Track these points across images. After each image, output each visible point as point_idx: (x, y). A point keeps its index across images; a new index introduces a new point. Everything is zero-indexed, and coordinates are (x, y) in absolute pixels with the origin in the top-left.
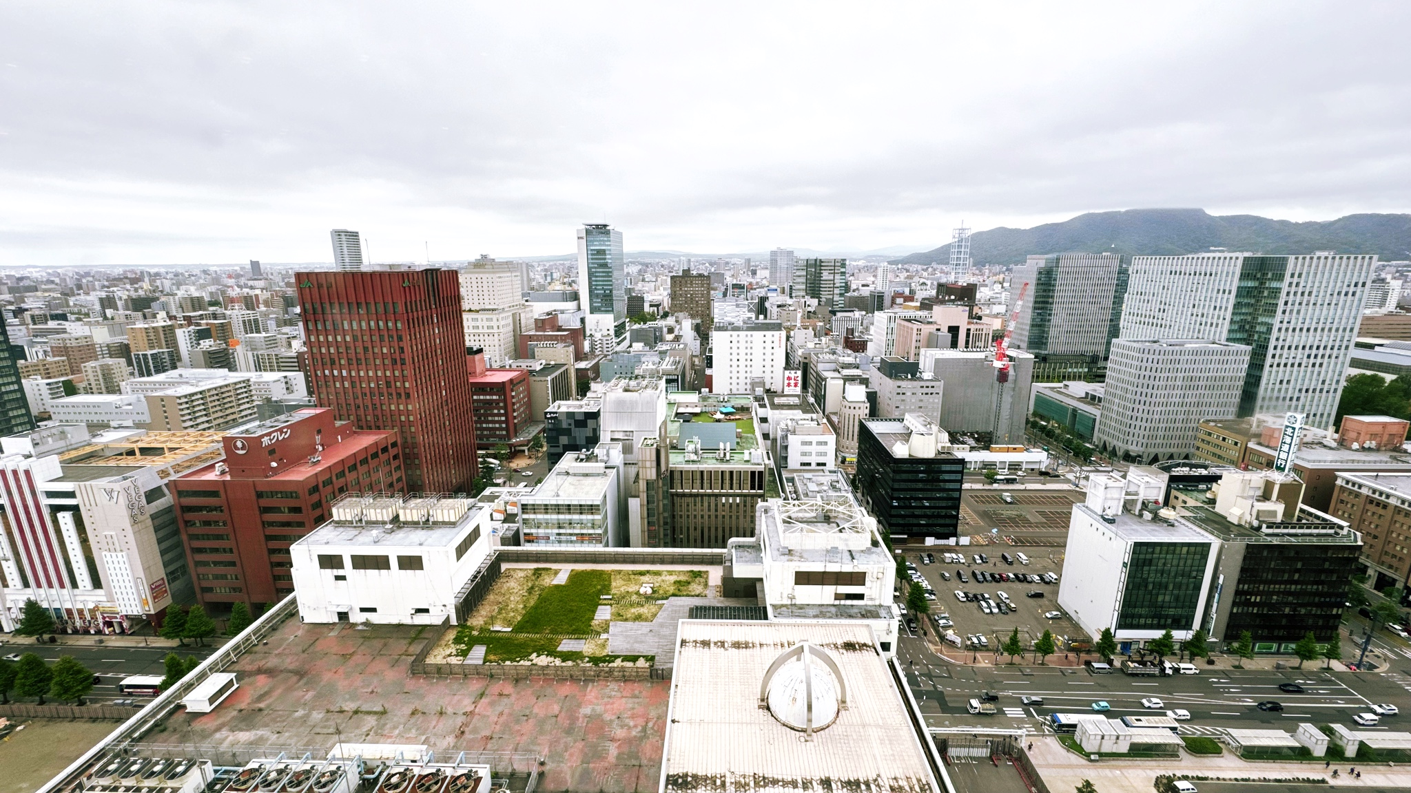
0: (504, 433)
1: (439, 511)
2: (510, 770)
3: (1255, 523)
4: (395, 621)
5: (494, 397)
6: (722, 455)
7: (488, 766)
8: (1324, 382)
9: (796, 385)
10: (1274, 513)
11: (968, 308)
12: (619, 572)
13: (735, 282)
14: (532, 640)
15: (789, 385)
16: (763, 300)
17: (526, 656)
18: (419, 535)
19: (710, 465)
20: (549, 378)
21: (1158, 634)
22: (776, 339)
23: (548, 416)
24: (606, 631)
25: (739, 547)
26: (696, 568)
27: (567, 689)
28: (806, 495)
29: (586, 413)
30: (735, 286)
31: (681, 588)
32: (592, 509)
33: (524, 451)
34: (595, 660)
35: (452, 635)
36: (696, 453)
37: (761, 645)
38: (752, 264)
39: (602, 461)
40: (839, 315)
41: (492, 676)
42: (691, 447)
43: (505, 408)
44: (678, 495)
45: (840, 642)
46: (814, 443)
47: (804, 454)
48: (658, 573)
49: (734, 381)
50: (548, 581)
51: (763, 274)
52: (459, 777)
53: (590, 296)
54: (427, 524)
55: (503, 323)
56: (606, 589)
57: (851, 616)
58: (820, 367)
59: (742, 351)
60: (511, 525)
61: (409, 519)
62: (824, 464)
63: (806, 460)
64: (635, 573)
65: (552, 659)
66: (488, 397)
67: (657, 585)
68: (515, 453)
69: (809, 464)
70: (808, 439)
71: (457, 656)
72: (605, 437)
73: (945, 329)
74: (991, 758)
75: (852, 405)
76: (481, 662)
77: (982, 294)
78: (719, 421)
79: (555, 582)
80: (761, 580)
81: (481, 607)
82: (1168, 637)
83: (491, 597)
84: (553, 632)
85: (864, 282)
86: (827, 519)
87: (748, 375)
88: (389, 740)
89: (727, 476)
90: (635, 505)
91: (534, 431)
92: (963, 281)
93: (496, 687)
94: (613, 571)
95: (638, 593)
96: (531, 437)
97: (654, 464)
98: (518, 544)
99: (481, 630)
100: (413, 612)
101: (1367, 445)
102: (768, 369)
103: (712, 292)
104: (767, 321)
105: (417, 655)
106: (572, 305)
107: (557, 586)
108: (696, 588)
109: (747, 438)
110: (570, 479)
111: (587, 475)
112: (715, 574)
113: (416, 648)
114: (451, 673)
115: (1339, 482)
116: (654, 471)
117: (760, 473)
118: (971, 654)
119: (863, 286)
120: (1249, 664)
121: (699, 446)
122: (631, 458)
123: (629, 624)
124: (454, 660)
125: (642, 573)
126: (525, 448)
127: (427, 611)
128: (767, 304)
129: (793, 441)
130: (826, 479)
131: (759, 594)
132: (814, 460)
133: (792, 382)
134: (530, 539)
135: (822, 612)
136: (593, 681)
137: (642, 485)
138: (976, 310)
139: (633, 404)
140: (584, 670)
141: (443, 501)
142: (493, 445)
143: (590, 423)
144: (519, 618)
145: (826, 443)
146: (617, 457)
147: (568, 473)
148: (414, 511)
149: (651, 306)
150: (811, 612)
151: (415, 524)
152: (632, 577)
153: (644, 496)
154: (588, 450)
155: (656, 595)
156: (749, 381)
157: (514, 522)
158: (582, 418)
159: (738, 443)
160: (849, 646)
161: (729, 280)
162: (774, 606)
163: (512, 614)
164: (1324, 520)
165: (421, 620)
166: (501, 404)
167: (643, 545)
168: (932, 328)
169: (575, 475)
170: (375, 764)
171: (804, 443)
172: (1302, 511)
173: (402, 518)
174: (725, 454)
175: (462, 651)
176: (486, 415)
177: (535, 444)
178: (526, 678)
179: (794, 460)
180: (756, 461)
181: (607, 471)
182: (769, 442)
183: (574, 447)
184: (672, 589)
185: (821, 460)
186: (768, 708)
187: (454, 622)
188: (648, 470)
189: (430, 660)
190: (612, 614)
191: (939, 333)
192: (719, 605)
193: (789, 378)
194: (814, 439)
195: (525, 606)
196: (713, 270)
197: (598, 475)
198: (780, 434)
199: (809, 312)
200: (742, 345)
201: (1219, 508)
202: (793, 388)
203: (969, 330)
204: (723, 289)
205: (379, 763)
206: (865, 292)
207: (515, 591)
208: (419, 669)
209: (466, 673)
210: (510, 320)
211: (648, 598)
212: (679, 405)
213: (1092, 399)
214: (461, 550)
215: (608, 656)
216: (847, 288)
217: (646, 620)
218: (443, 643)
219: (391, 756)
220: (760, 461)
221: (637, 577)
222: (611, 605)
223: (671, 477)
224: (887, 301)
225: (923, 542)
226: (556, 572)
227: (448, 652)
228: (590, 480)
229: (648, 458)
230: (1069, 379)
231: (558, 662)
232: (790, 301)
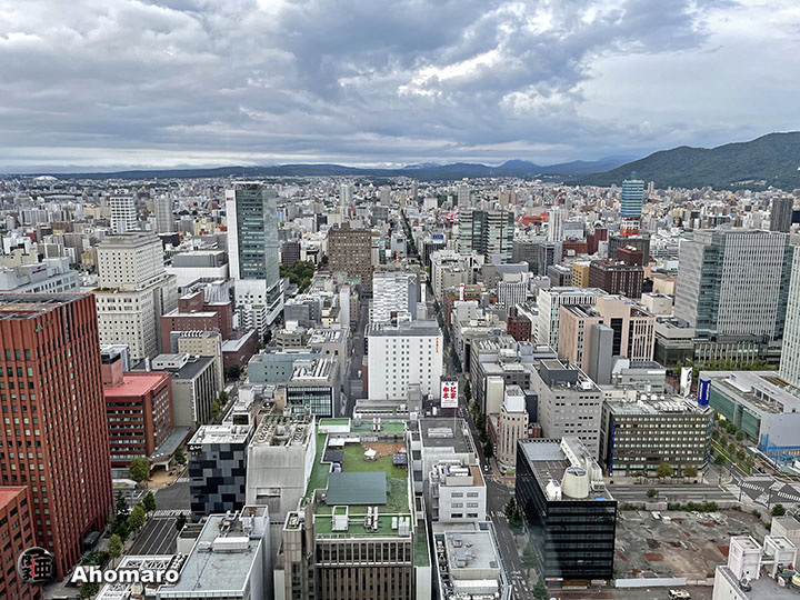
9: (453, 397)
15: (446, 396)
22: (433, 343)
23: (192, 448)
29: (231, 445)
46: (465, 495)
47: (456, 505)
49: (391, 386)
59: (399, 356)
62: (476, 515)
63: (457, 511)
69: (460, 516)
70: (458, 490)
87: (405, 380)
102: (425, 374)
109: (398, 484)
129: (444, 491)
132: (464, 511)
133: (449, 393)
143: (237, 455)
145: (476, 495)
156: (405, 386)
158: (227, 449)
171: (454, 495)
179: (445, 511)
185: (473, 511)
193: (446, 389)
194: (465, 490)
200: (399, 350)
202: (450, 399)
212: (330, 435)
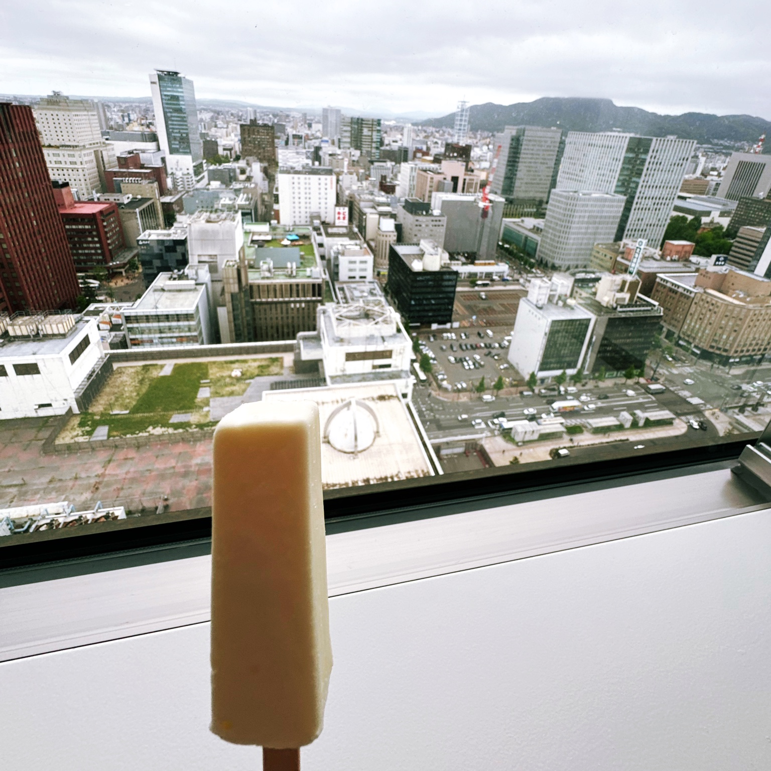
0: (100, 257)
1: (48, 326)
2: (140, 508)
3: (615, 305)
4: (20, 415)
5: (87, 227)
6: (290, 273)
7: (122, 508)
8: (659, 220)
9: (344, 218)
10: (624, 299)
11: (464, 164)
12: (214, 363)
13: (294, 133)
14: (147, 417)
16: (318, 149)
17: (144, 429)
18: (31, 346)
19: (281, 280)
20: (137, 210)
21: (558, 372)
22: (328, 182)
23: (140, 243)
24: (207, 404)
25: (305, 338)
26: (274, 355)
27: (180, 448)
28: (352, 299)
29: (174, 241)
30: (295, 136)
31: (263, 370)
32: (187, 317)
33: (121, 273)
34: (201, 426)
35: (76, 421)
36: (269, 271)
37: (323, 403)
38: (308, 118)
39: (192, 279)
40: (376, 164)
41: (116, 447)
42: (265, 267)
43: (98, 236)
44: (256, 303)
45: (376, 395)
46: (358, 262)
47: (351, 270)
48: (245, 361)
49: (297, 214)
50: (155, 374)
51: (317, 128)
52: (99, 519)
53: (169, 138)
54: (38, 337)
55: (86, 159)
56: (205, 375)
57: (382, 379)
58: (362, 204)
59: (302, 191)
60: (118, 333)
61: (19, 333)
62: (365, 277)
63: (352, 274)
64: (226, 362)
65: (166, 429)
66: (80, 227)
67: (245, 369)
68: (113, 274)
69: (354, 277)
70: (353, 259)
71: (83, 435)
72: (193, 260)
73: (449, 179)
74: (465, 453)
75: (385, 234)
76: (105, 438)
77: (475, 153)
78: (286, 246)
79: (162, 374)
80: (321, 360)
81: (99, 398)
82: (564, 373)
83: (107, 389)
84: (165, 410)
85: (394, 139)
86: (367, 316)
87: (308, 210)
88: (32, 503)
89: (294, 288)
90: (223, 313)
91: (128, 256)
92: (462, 143)
93: (120, 455)
94: (210, 362)
95: (230, 377)
96: (126, 261)
97: (236, 280)
98: (126, 347)
99: (102, 415)
100: (37, 407)
101: (673, 258)
102: (323, 206)
103: (276, 140)
104: (322, 167)
105: (47, 439)
106: (151, 146)
107: (164, 377)
108: (274, 369)
109: (308, 259)
110: (166, 294)
111: (180, 291)
112: (288, 359)
113: (45, 434)
114: (80, 449)
115: (658, 280)
116: (236, 286)
117: (319, 285)
118: (456, 394)
119: (394, 142)
120: (602, 384)
121: (271, 265)
122: (217, 276)
123: (225, 399)
124: (81, 439)
125: (232, 362)
126: (123, 270)
127: (50, 405)
128: (321, 153)
129: (343, 262)
130: (366, 287)
131: (321, 370)
132: (357, 274)
133: (341, 216)
134: (135, 343)
135: (364, 377)
136: (200, 440)
137: (228, 297)
138: (470, 165)
139: (215, 233)
140: (192, 434)
141: (50, 317)
142: (91, 268)
143: (179, 249)
144: (134, 403)
145: (365, 262)
146: (205, 275)
147: (163, 290)
148: (23, 327)
149: (224, 149)
150: (357, 378)
151: (25, 338)
152: (225, 365)
153: (230, 305)
154: (179, 271)
155: (244, 377)
156: (308, 215)
157: (120, 330)
158: (172, 244)
159: (302, 263)
160: (382, 398)
161: (290, 131)
162: (332, 377)
163: (128, 401)
164: (647, 302)
165: (44, 412)
166: (94, 233)
167: (232, 342)
168: (440, 177)
169: (170, 291)
170: (23, 521)
171: (351, 262)
172: (638, 297)
173: (11, 333)
174: (292, 272)
175: (87, 432)
176: (81, 243)
177: (132, 266)
178: (146, 445)
179: (343, 274)
180: (316, 276)
181: (198, 287)
182: (325, 262)
183: (166, 268)
184: (256, 372)
185: (363, 274)
186: (329, 442)
187: (76, 410)
188: (232, 286)
189: (59, 441)
190: (211, 393)
191: (446, 182)
192: (293, 379)
193: (339, 213)
194: (358, 259)
195: (138, 394)
196: (276, 121)
197: (190, 290)
198: (333, 255)
199: (354, 161)
200: (302, 186)
201: (598, 298)
202: (341, 220)
203: (465, 180)
204: (285, 138)
205: (26, 520)
206: (395, 147)
207: (128, 383)
208: (49, 448)
209: (93, 448)
210: (93, 157)
211: (238, 379)
212: (254, 233)
213: (537, 230)
214: (75, 355)
215: (211, 422)
216: (382, 143)
217: (239, 394)
218: (69, 427)
219: (37, 513)
220: (319, 276)
221: (228, 365)
222: (210, 387)
223: (251, 290)
224: (410, 155)
225: (430, 327)
226: (162, 367)
227: (75, 433)
228: (183, 295)
229: (231, 276)
230: (525, 216)
231: (171, 431)
232: (339, 152)
